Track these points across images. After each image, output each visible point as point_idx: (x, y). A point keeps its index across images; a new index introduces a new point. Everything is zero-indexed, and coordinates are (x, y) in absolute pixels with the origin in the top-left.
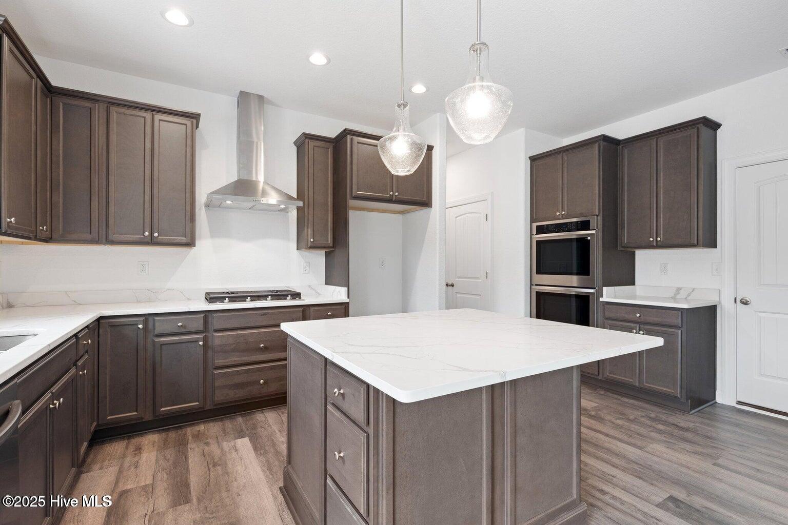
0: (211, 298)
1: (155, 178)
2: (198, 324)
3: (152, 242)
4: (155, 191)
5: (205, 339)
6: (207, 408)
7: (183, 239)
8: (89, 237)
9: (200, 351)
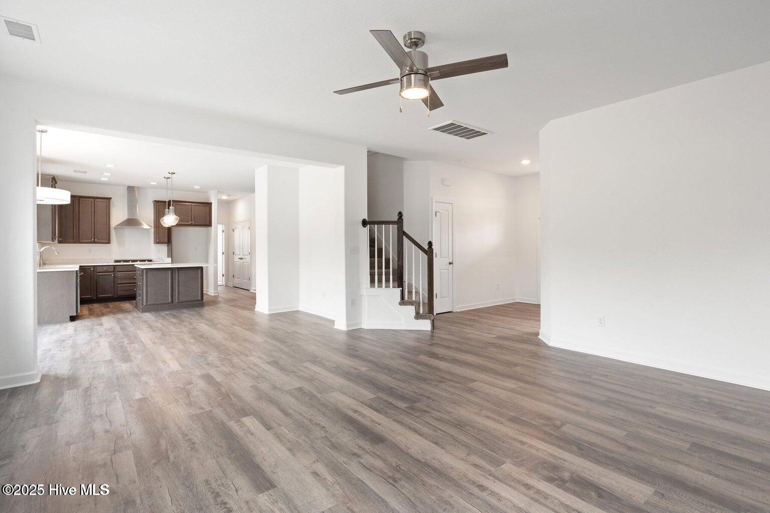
0: (116, 261)
1: (96, 221)
2: (112, 269)
3: (94, 242)
4: (96, 225)
5: (114, 274)
6: (115, 297)
7: (106, 241)
8: (72, 241)
9: (113, 278)
